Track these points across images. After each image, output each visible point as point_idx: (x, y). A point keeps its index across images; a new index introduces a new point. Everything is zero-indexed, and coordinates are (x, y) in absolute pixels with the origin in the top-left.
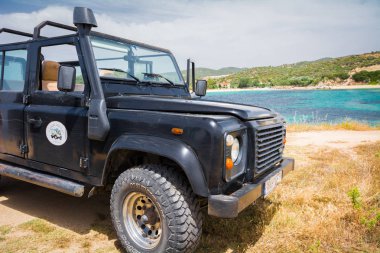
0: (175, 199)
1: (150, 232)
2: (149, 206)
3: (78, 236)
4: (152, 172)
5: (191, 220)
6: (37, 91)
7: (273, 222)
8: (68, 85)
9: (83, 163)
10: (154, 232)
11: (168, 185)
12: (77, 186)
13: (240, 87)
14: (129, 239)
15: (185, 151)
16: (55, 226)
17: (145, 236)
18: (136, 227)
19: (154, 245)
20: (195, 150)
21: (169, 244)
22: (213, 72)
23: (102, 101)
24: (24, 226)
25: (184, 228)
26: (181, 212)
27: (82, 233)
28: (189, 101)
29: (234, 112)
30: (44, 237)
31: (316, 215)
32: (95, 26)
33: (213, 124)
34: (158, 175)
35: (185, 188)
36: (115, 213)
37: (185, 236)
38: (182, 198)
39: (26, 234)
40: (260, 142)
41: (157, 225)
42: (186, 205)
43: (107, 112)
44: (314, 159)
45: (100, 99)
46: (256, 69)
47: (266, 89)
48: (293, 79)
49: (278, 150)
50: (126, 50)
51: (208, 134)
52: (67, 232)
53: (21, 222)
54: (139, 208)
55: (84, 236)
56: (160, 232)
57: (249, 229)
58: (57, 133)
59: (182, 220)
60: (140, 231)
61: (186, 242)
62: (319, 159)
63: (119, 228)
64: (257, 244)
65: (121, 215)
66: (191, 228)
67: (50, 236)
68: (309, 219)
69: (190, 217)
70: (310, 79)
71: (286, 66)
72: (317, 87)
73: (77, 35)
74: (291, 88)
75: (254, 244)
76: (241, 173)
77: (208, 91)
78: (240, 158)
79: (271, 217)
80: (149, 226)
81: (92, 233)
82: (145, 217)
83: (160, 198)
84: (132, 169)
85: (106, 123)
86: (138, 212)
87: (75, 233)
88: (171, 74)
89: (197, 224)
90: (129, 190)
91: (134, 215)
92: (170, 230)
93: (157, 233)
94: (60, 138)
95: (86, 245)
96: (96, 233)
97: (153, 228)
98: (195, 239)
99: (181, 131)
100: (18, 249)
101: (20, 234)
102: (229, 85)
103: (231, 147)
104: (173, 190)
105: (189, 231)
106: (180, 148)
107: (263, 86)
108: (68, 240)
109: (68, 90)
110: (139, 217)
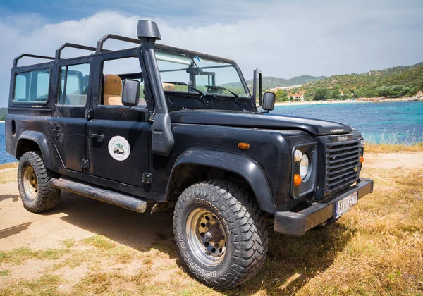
0: (241, 215)
1: (214, 250)
2: (213, 223)
3: (139, 253)
4: (217, 187)
5: (256, 237)
6: (99, 105)
7: (347, 248)
8: (133, 100)
9: (146, 178)
10: (217, 250)
11: (234, 200)
12: (140, 201)
13: (316, 99)
14: (192, 256)
15: (252, 166)
16: (116, 243)
17: (208, 253)
18: (200, 244)
19: (218, 263)
20: (261, 165)
21: (234, 261)
22: (283, 82)
23: (167, 115)
24: (87, 241)
25: (249, 245)
26: (246, 228)
27: (143, 251)
28: (255, 116)
29: (303, 127)
30: (106, 252)
31: (399, 244)
32: (159, 39)
33: (281, 139)
34: (223, 191)
35: (251, 204)
36: (178, 230)
37: (250, 253)
38: (248, 215)
39: (88, 248)
40: (331, 159)
41: (222, 242)
42: (251, 221)
43: (172, 127)
44: (403, 183)
45: (165, 113)
46: (335, 77)
47: (348, 101)
48: (383, 88)
49: (352, 169)
50: (189, 62)
51: (276, 149)
52: (128, 250)
53: (83, 238)
54: (203, 225)
55: (145, 253)
56: (224, 249)
57: (320, 255)
58: (119, 148)
59: (248, 236)
60: (203, 249)
61: (251, 260)
62: (409, 184)
63: (182, 245)
64: (328, 270)
65: (184, 232)
66: (256, 246)
67: (112, 252)
68: (389, 247)
69: (256, 235)
70: (405, 88)
71: (373, 73)
72: (414, 98)
73: (140, 48)
74: (380, 100)
75: (324, 270)
76: (310, 191)
77: (276, 104)
78: (309, 175)
79: (344, 243)
80: (213, 244)
81: (153, 251)
82: (209, 234)
83: (225, 214)
84: (197, 185)
85: (170, 137)
86: (202, 230)
87: (136, 251)
88: (233, 85)
89: (263, 242)
90: (194, 205)
91: (197, 231)
92: (234, 246)
93: (221, 251)
94: (123, 153)
95: (148, 262)
96: (157, 251)
97: (217, 245)
98: (260, 258)
99: (248, 145)
100: (83, 261)
101: (83, 248)
102: (302, 97)
103: (299, 162)
104: (239, 206)
105: (254, 248)
106: (247, 162)
107: (345, 98)
108: (129, 257)
109: (133, 105)
110: (203, 234)
